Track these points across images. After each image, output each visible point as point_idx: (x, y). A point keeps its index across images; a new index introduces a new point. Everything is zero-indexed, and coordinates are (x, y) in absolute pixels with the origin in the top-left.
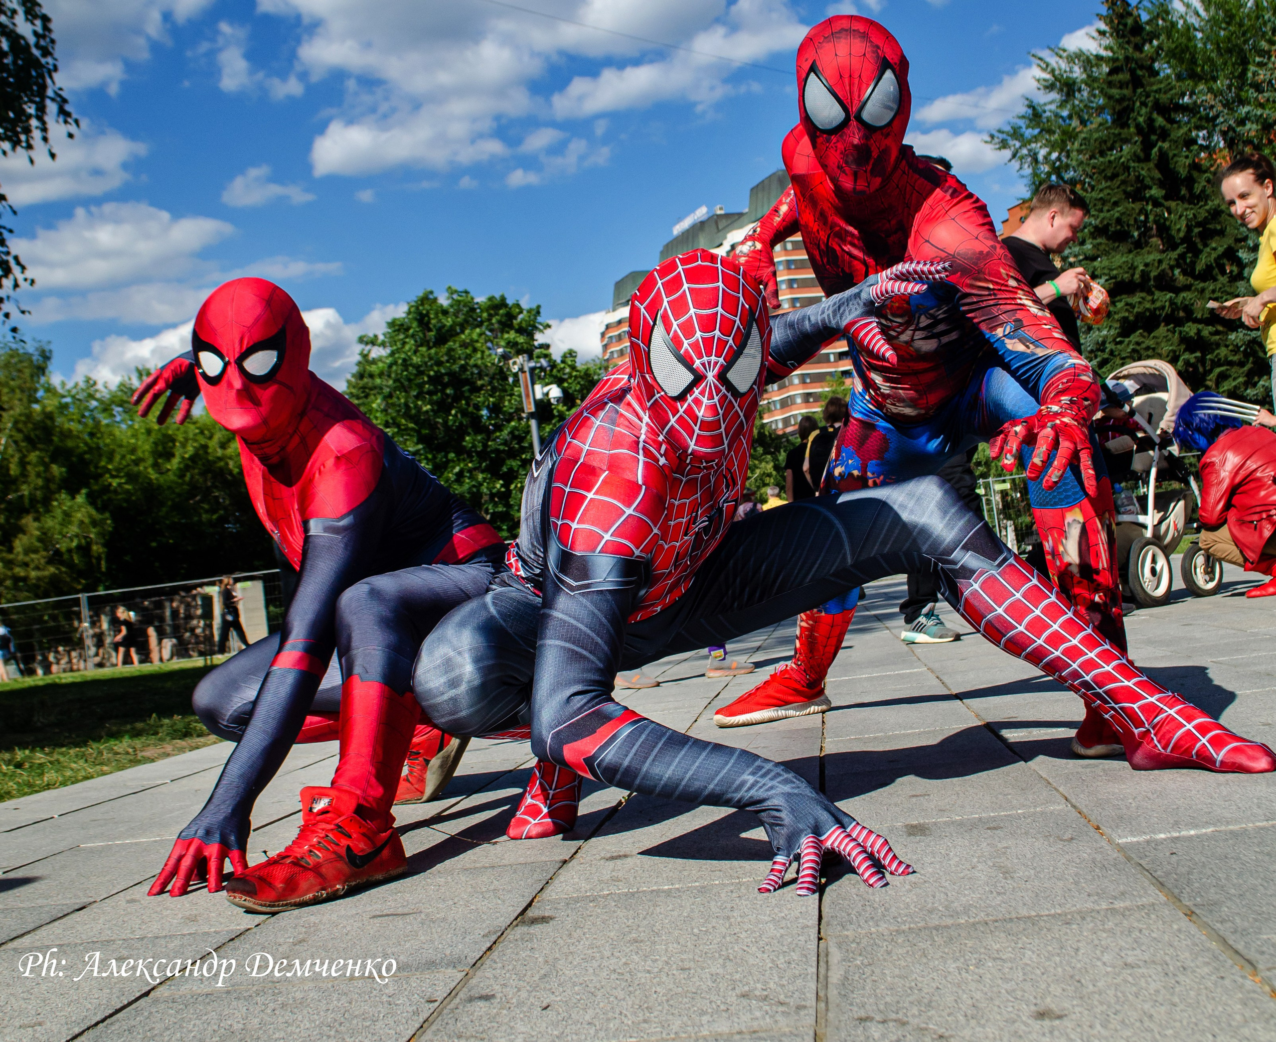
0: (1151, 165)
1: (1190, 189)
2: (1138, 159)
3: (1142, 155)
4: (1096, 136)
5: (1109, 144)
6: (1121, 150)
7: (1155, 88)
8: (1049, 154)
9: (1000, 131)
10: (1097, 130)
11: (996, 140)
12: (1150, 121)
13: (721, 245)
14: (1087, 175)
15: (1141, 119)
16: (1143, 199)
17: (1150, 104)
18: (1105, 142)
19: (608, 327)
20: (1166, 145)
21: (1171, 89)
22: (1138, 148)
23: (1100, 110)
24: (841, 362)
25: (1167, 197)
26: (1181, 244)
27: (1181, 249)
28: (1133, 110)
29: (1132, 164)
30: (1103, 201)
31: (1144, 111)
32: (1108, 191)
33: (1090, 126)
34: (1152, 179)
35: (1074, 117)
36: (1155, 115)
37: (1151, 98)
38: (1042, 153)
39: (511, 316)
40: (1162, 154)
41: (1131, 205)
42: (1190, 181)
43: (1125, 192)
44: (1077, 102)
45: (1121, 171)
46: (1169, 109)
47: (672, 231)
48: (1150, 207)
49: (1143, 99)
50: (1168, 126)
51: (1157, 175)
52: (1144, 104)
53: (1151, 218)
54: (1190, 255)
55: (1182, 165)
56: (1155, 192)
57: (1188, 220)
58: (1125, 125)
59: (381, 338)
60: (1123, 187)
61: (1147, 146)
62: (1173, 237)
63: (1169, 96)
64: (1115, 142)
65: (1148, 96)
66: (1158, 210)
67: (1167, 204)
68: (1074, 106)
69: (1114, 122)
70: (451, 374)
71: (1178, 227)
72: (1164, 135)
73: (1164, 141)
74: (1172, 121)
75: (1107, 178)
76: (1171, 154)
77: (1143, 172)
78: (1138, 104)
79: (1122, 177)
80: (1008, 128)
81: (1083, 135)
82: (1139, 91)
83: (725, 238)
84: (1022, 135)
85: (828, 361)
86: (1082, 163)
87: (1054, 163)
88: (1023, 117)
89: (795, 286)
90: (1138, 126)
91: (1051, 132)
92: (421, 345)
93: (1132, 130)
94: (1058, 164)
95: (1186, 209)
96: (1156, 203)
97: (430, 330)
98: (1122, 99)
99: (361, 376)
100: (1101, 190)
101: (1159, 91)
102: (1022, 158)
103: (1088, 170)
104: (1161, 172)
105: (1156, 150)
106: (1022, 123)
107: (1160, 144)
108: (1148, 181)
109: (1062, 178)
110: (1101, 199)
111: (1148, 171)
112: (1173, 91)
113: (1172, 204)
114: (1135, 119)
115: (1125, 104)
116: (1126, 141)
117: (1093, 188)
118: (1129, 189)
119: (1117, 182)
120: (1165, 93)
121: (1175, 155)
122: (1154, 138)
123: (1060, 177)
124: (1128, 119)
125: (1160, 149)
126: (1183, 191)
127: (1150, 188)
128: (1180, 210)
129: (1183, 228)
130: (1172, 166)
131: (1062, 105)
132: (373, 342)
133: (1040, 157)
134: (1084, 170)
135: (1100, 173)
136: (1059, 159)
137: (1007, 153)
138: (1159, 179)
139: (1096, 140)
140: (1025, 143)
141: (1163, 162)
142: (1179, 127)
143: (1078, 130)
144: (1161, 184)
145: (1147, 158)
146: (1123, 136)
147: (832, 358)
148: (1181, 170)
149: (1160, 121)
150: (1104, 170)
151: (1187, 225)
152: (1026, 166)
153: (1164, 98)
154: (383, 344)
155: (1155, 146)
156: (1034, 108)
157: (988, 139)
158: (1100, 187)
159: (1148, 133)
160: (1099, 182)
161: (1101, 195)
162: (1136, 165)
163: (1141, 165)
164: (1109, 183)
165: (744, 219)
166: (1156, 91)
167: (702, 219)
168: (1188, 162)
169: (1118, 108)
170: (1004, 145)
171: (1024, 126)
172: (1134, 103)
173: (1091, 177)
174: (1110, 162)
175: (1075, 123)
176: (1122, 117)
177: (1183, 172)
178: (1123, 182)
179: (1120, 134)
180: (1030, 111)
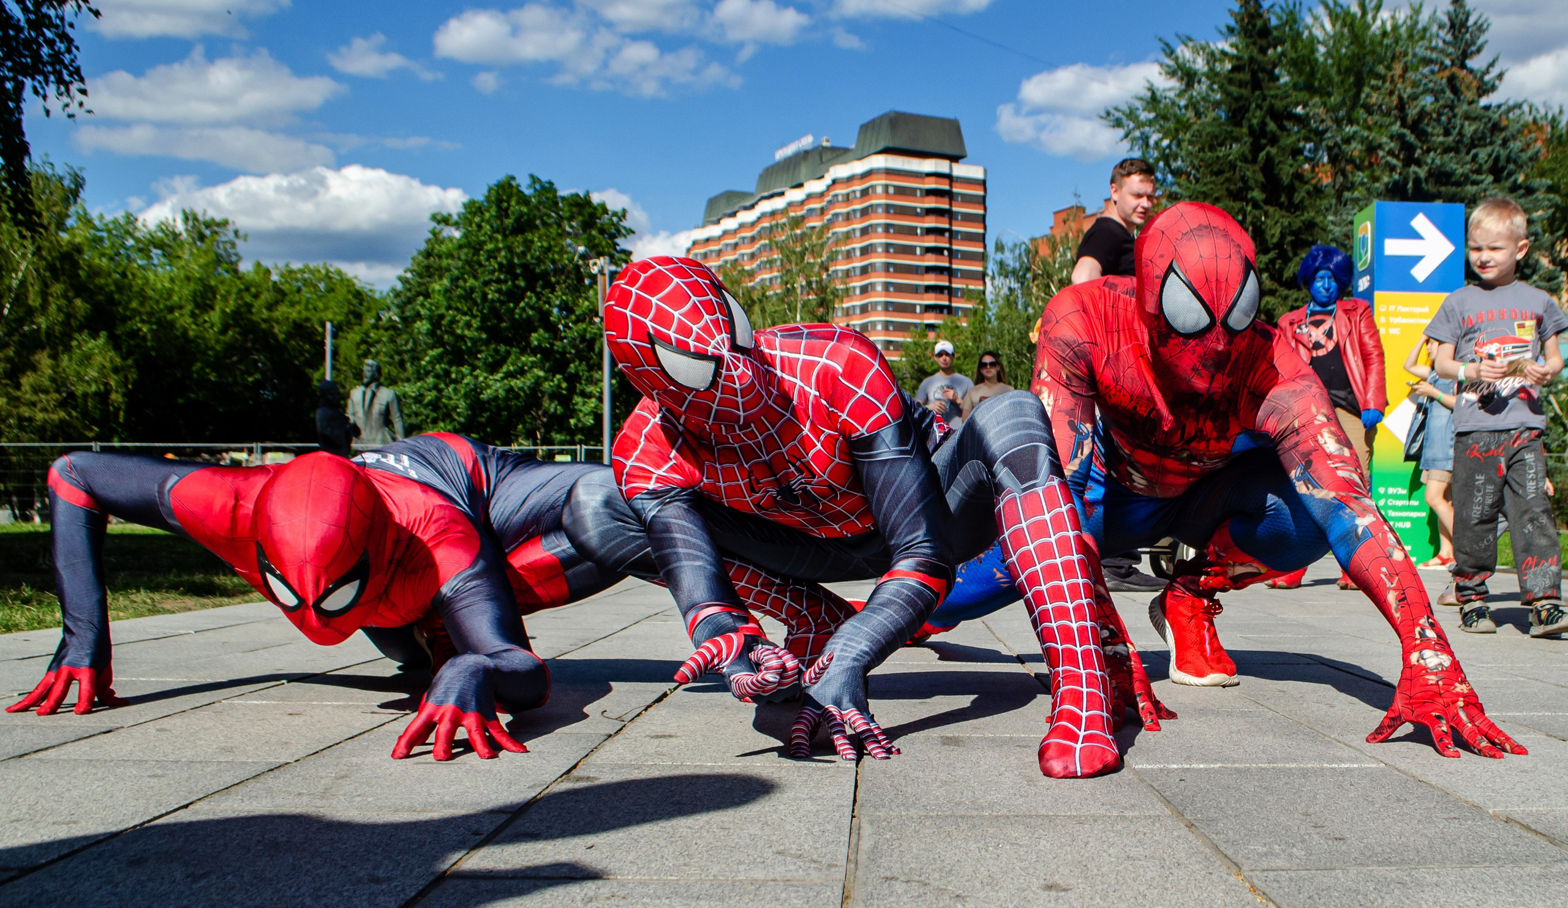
0: (1257, 168)
1: (1290, 198)
2: (1244, 159)
3: (1250, 157)
4: (1209, 129)
5: (1220, 140)
6: (1231, 147)
7: (1272, 93)
8: (1161, 140)
9: (1116, 109)
10: (1210, 124)
11: (1111, 117)
12: (1263, 124)
13: (822, 177)
14: (1194, 167)
15: (1255, 121)
16: (1244, 199)
17: (1265, 108)
18: (1216, 137)
19: (695, 243)
20: (1274, 151)
21: (1287, 97)
22: (1246, 149)
23: (1217, 105)
24: (927, 315)
25: (1267, 202)
26: (1274, 248)
27: (1272, 255)
28: (1248, 110)
29: (1239, 163)
30: (1206, 196)
31: (1258, 113)
32: (1212, 186)
33: (1204, 119)
34: (1256, 181)
35: (1190, 109)
36: (1268, 120)
37: (1267, 103)
38: (1154, 138)
39: (593, 216)
40: (1269, 159)
41: (1231, 203)
42: (1291, 190)
43: (1228, 190)
44: (1195, 94)
45: (1227, 168)
46: (1282, 116)
47: (774, 157)
48: (1249, 208)
49: (1259, 102)
50: (1279, 133)
51: (1261, 178)
52: (1259, 107)
53: (1249, 219)
54: (1279, 261)
55: (1286, 171)
56: (1257, 194)
57: (1283, 227)
58: (1239, 124)
59: (455, 217)
60: (1226, 185)
61: (1256, 148)
62: (1266, 242)
63: (1284, 103)
64: (1225, 139)
65: (1264, 99)
66: (1257, 212)
67: (1266, 208)
68: (1192, 97)
69: (1228, 118)
70: (525, 267)
71: (1273, 232)
72: (1274, 140)
73: (1272, 146)
74: (1282, 128)
75: (1213, 173)
76: (1277, 161)
77: (1249, 174)
78: (1253, 105)
79: (1227, 175)
80: (1125, 108)
81: (1195, 127)
82: (1257, 93)
83: (828, 171)
84: (1137, 117)
85: (914, 311)
86: (1191, 153)
87: (1164, 150)
88: (1141, 99)
89: (892, 231)
90: (1250, 127)
91: (1165, 118)
92: (498, 232)
93: (1245, 130)
94: (1167, 151)
95: (1283, 217)
96: (1256, 206)
97: (507, 216)
98: (1238, 99)
99: (428, 254)
100: (1205, 184)
101: (1275, 97)
102: (1134, 140)
103: (1196, 162)
104: (1265, 175)
105: (1262, 155)
106: (1138, 104)
107: (1268, 148)
108: (1251, 183)
109: (1169, 167)
110: (1204, 193)
111: (1253, 173)
112: (1289, 100)
113: (1271, 209)
114: (1249, 120)
115: (1241, 103)
116: (1237, 140)
117: (1197, 181)
118: (1232, 187)
119: (1221, 179)
120: (1282, 99)
121: (1280, 162)
122: (1264, 141)
123: (1167, 164)
124: (1243, 118)
125: (1268, 154)
126: (1283, 199)
127: (1252, 189)
128: (1277, 216)
129: (1278, 235)
130: (1276, 172)
131: (1180, 95)
132: (445, 220)
133: (1152, 142)
134: (1192, 162)
135: (1207, 168)
136: (1169, 146)
137: (1121, 132)
138: (1262, 183)
139: (1208, 134)
140: (1139, 125)
141: (1269, 168)
142: (1289, 135)
143: (1192, 121)
144: (1264, 188)
145: (1254, 161)
146: (1234, 134)
147: (918, 309)
148: (1284, 178)
149: (1272, 126)
150: (1211, 165)
151: (1281, 232)
152: (1136, 148)
153: (1279, 104)
154: (457, 225)
155: (1263, 148)
156: (1153, 93)
157: (1104, 115)
158: (1205, 180)
159: (1259, 137)
160: (1204, 175)
161: (1204, 189)
162: (1243, 165)
163: (1248, 166)
164: (1214, 178)
165: (850, 154)
166: (1273, 97)
167: (808, 148)
168: (1292, 171)
169: (1234, 106)
170: (1118, 124)
171: (1141, 108)
172: (1250, 104)
173: (1197, 170)
174: (1218, 157)
175: (1190, 114)
176: (1237, 115)
177: (1286, 180)
178: (1228, 180)
179: (1232, 132)
180: (1149, 94)
